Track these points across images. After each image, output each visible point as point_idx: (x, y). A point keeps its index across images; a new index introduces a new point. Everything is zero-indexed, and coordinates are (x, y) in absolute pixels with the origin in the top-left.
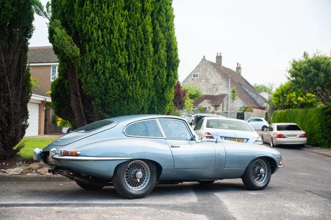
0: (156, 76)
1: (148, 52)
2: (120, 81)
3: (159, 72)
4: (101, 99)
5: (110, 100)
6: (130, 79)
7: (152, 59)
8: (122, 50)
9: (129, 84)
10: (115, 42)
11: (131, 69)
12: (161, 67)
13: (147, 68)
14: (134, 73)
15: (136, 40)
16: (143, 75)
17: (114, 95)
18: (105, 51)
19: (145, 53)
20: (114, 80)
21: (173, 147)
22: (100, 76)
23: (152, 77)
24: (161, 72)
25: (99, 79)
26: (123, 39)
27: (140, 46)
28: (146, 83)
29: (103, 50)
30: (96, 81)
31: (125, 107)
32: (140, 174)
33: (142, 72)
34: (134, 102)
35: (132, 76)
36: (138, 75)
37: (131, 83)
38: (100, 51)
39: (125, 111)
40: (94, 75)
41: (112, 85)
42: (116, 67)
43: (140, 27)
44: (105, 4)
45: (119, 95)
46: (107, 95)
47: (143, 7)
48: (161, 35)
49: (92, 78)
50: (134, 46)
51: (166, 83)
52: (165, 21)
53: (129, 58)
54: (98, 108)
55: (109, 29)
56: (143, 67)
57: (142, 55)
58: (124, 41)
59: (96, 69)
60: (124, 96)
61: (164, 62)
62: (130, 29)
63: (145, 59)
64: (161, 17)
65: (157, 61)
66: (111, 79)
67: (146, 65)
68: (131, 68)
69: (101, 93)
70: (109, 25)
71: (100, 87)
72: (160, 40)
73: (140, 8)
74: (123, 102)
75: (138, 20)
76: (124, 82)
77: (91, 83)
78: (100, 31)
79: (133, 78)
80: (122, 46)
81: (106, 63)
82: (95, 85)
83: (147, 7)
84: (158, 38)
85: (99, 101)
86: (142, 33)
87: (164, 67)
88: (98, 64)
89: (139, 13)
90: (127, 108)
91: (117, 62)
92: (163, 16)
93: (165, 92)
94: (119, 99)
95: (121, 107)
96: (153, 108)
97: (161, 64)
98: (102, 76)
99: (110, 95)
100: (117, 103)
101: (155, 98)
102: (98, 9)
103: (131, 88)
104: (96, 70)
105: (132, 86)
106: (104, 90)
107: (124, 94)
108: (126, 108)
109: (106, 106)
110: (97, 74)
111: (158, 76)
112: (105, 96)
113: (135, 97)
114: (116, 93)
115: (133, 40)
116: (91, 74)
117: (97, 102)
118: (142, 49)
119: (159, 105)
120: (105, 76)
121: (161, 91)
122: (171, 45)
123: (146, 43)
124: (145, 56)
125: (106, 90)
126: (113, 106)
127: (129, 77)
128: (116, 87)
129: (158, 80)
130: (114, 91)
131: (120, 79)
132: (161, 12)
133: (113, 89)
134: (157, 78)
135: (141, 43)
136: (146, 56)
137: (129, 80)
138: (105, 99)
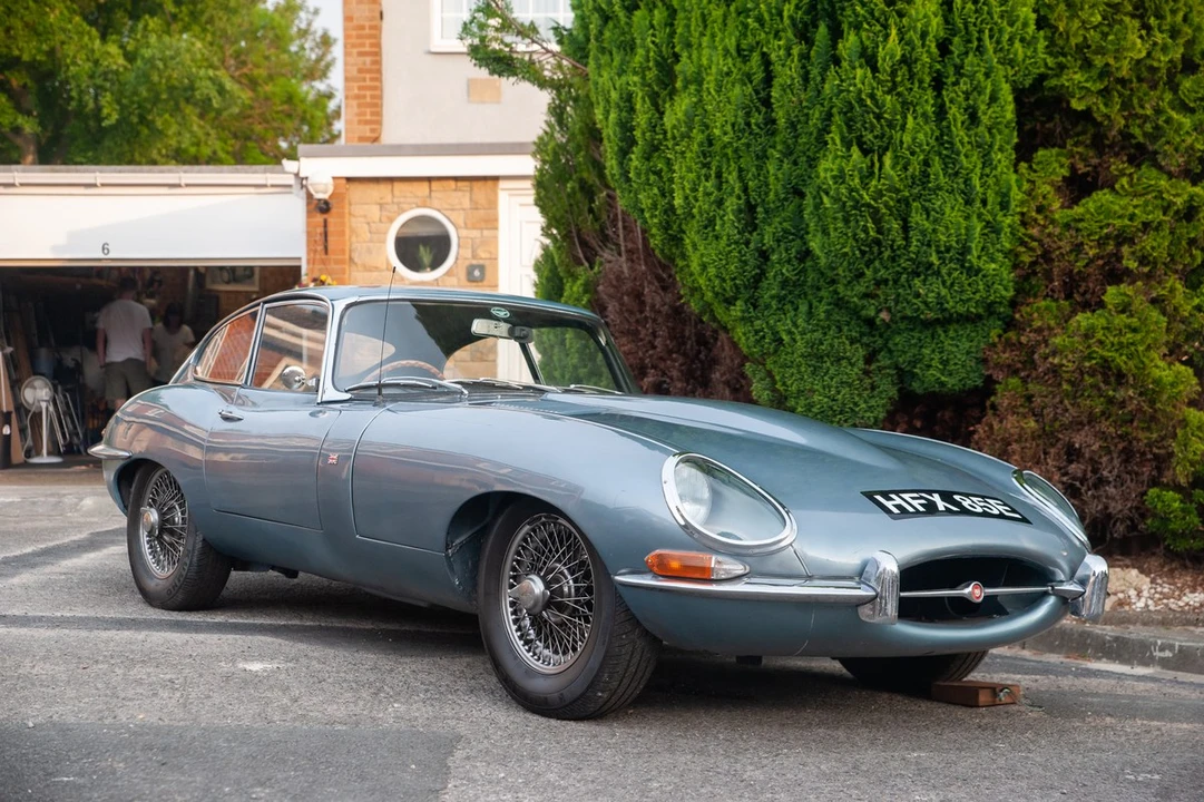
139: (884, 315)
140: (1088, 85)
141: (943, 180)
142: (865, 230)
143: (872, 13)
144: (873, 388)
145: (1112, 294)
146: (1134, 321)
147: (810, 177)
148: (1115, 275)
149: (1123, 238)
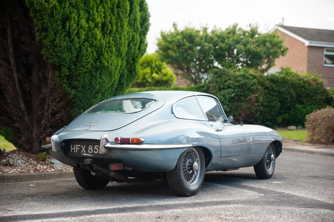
0: (130, 42)
1: (125, 11)
2: (95, 46)
3: (133, 38)
4: (69, 68)
5: (81, 70)
7: (127, 20)
9: (105, 51)
11: (106, 31)
12: (135, 31)
13: (123, 30)
14: (110, 36)
16: (119, 39)
17: (87, 65)
19: (122, 12)
20: (88, 44)
22: (73, 38)
23: (127, 42)
24: (135, 37)
25: (72, 41)
30: (68, 44)
31: (97, 80)
32: (197, 165)
33: (118, 36)
34: (108, 74)
37: (106, 49)
39: (96, 85)
40: (65, 36)
41: (87, 50)
42: (92, 27)
45: (92, 64)
46: (78, 63)
49: (62, 40)
51: (138, 51)
53: (105, 17)
54: (62, 81)
56: (120, 29)
57: (118, 14)
59: (70, 27)
60: (98, 66)
61: (138, 25)
63: (122, 19)
65: (132, 23)
66: (86, 43)
67: (122, 27)
68: (106, 29)
69: (70, 60)
71: (72, 53)
74: (95, 74)
76: (99, 47)
77: (60, 47)
79: (109, 43)
82: (66, 50)
85: (66, 72)
87: (138, 31)
88: (72, 21)
91: (93, 20)
93: (136, 62)
94: (90, 70)
95: (91, 80)
96: (122, 83)
97: (136, 27)
98: (76, 38)
99: (82, 64)
100: (87, 75)
101: (126, 71)
103: (107, 57)
104: (69, 30)
105: (108, 53)
106: (75, 57)
107: (98, 63)
108: (99, 81)
109: (74, 79)
110: (69, 34)
111: (132, 42)
112: (75, 65)
113: (110, 68)
114: (89, 62)
116: (61, 34)
117: (64, 72)
118: (118, 7)
119: (128, 79)
120: (79, 38)
121: (132, 62)
124: (121, 15)
125: (77, 57)
126: (82, 78)
127: (104, 42)
128: (90, 54)
129: (132, 47)
130: (87, 60)
131: (95, 43)
133: (86, 56)
134: (131, 45)
136: (123, 15)
137: (105, 45)
138: (74, 69)
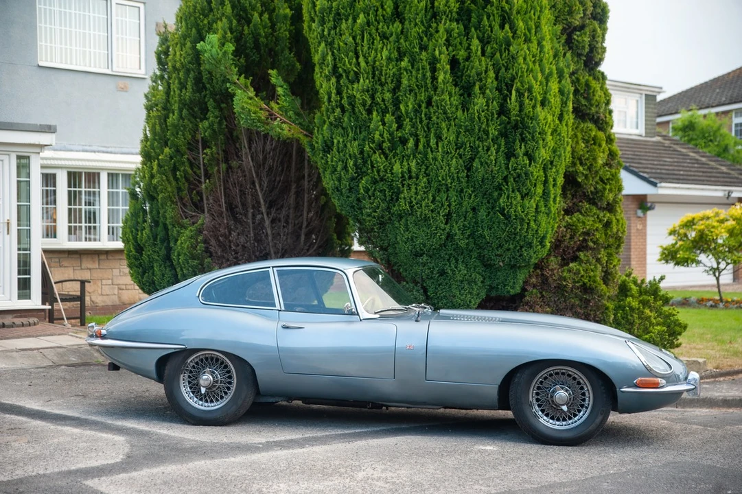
0: (472, 159)
2: (382, 179)
6: (402, 173)
7: (453, 123)
8: (384, 112)
9: (403, 185)
10: (363, 99)
14: (413, 159)
15: (417, 86)
17: (375, 212)
18: (346, 119)
19: (434, 113)
20: (370, 179)
21: (288, 328)
24: (480, 149)
26: (385, 88)
27: (422, 97)
28: (443, 180)
29: (340, 119)
32: (206, 378)
33: (430, 156)
35: (407, 166)
36: (423, 162)
37: (406, 182)
38: (335, 121)
42: (370, 152)
43: (424, 53)
44: (347, 20)
45: (388, 209)
47: (433, 7)
48: (480, 63)
50: (412, 100)
51: (503, 173)
52: (497, 27)
53: (400, 127)
55: (352, 73)
57: (429, 117)
58: (388, 91)
61: (488, 125)
62: (403, 64)
64: (488, 18)
65: (467, 126)
66: (365, 179)
67: (439, 138)
70: (351, 65)
71: (348, 197)
72: (478, 74)
73: (423, 12)
75: (421, 39)
76: (392, 180)
78: (334, 80)
79: (410, 170)
80: (385, 105)
81: (348, 145)
83: (440, 4)
84: (474, 71)
86: (428, 67)
87: (488, 138)
89: (422, 22)
90: (408, 238)
92: (494, 15)
93: (503, 195)
94: (390, 219)
97: (479, 130)
102: (336, 34)
103: (407, 194)
104: (332, 162)
105: (410, 188)
107: (396, 207)
108: (406, 237)
111: (477, 160)
113: (418, 213)
114: (378, 208)
115: (409, 86)
118: (429, 103)
121: (496, 194)
122: (516, 81)
123: (435, 89)
124: (434, 119)
126: (382, 233)
127: (400, 171)
128: (377, 194)
129: (478, 169)
130: (373, 203)
131: (379, 176)
132: (489, 6)
133: (370, 199)
134: (474, 165)
135: (427, 90)
136: (438, 118)
137: (400, 175)
139: (501, 264)
140: (584, 172)
141: (543, 209)
142: (515, 229)
143: (533, 137)
144: (478, 294)
145: (581, 255)
146: (592, 267)
147: (482, 203)
148: (583, 247)
149: (587, 233)
